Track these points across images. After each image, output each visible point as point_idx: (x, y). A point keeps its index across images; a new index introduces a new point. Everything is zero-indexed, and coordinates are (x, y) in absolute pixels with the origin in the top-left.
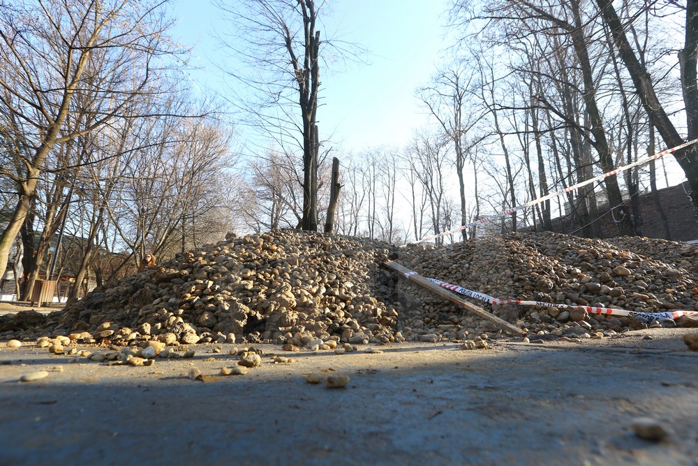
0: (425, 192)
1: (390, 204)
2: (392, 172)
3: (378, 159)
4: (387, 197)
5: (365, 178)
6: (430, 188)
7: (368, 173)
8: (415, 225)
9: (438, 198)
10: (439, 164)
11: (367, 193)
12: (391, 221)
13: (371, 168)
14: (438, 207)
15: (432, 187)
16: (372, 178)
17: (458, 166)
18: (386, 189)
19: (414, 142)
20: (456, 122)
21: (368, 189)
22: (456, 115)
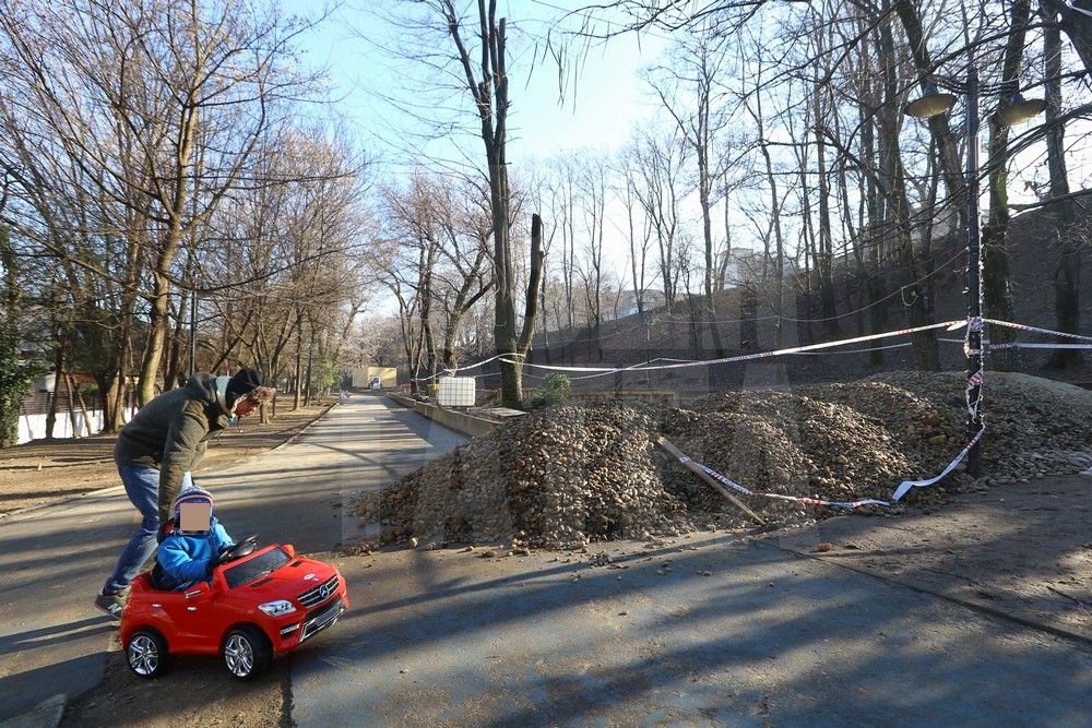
0: (648, 220)
1: (597, 243)
2: (598, 191)
3: (576, 168)
4: (591, 230)
5: (556, 200)
6: (658, 216)
7: (560, 192)
8: (634, 271)
9: (670, 231)
10: (672, 177)
11: (560, 224)
12: (598, 269)
13: (567, 185)
14: (670, 246)
15: (661, 216)
16: (568, 202)
17: (701, 191)
18: (590, 218)
19: (632, 142)
20: (701, 122)
21: (562, 217)
22: (701, 109)
